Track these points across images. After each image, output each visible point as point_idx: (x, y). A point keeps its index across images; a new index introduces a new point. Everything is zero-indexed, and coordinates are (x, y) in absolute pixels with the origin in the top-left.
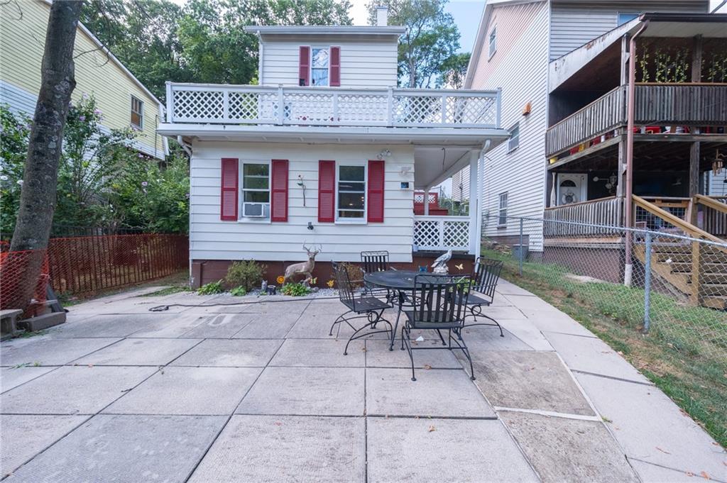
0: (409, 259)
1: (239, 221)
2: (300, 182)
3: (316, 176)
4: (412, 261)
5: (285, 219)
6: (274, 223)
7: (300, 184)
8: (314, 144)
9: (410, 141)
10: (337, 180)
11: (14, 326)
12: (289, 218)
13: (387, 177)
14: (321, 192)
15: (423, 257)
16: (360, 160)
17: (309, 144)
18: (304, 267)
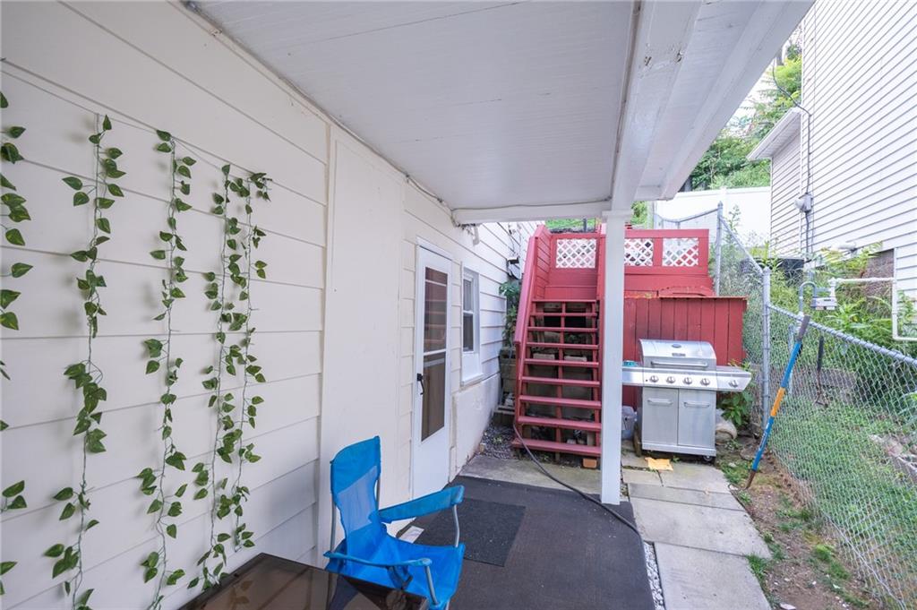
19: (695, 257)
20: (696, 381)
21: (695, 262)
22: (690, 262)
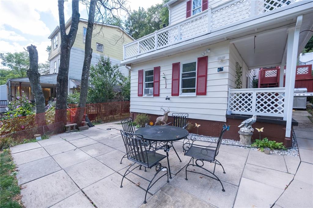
0: (224, 119)
1: (143, 96)
2: (164, 76)
3: (171, 72)
4: (226, 121)
5: (158, 95)
6: (154, 97)
7: (164, 78)
8: (171, 55)
9: (226, 39)
10: (181, 72)
11: (75, 128)
12: (160, 95)
13: (210, 66)
14: (173, 80)
15: (234, 119)
16: (193, 59)
17: (169, 56)
18: (163, 118)
19: (307, 72)
20: (302, 95)
21: (307, 73)
22: (306, 73)
